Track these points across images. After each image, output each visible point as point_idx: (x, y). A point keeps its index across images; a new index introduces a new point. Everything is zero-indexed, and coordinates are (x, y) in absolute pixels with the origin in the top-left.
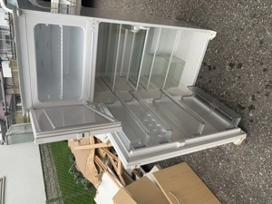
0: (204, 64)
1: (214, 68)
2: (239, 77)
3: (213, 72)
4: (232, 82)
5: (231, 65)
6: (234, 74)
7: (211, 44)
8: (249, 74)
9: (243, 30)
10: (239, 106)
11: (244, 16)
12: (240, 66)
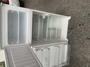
0: (69, 28)
1: (73, 28)
2: (84, 28)
3: (73, 30)
4: (82, 31)
5: (80, 25)
6: (82, 28)
7: (70, 21)
8: (88, 26)
9: (80, 13)
10: (87, 38)
11: (79, 9)
12: (83, 24)
